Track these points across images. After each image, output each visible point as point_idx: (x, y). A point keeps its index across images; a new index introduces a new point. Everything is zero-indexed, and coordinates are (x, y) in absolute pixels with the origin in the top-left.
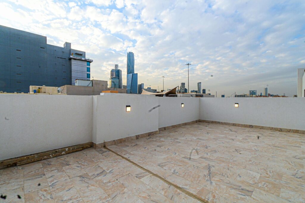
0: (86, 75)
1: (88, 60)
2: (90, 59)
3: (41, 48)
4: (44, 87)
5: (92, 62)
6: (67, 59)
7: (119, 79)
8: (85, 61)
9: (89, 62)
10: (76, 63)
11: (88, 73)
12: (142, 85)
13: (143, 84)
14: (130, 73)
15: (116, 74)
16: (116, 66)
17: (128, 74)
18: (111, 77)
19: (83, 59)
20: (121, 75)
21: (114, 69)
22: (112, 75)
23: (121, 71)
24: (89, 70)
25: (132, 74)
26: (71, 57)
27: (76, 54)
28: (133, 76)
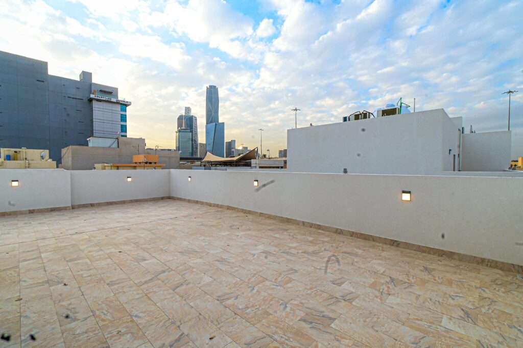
0: (120, 128)
1: (121, 101)
2: (126, 100)
3: (38, 80)
4: (24, 150)
5: (129, 105)
6: (86, 100)
7: (192, 132)
8: (118, 103)
9: (124, 105)
10: (101, 107)
11: (123, 123)
12: (233, 142)
13: (235, 141)
14: (212, 122)
15: (187, 123)
16: (188, 110)
17: (207, 123)
18: (178, 128)
19: (114, 100)
20: (196, 127)
21: (184, 114)
22: (180, 125)
23: (196, 118)
24: (124, 118)
25: (215, 124)
26: (92, 96)
27: (101, 91)
28: (217, 126)
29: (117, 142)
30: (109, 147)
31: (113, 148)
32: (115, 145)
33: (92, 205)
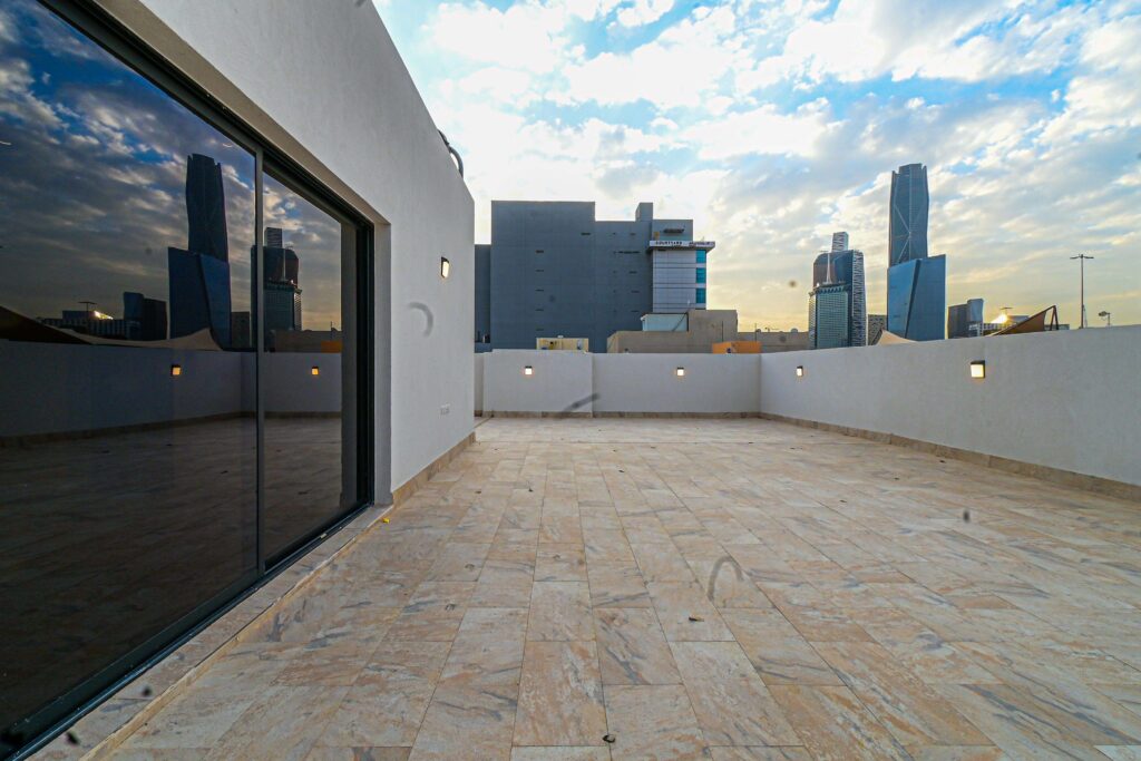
0: (695, 296)
1: (698, 243)
2: (707, 240)
3: (583, 234)
4: (560, 341)
5: (711, 248)
6: (643, 252)
7: (849, 290)
8: (692, 248)
9: (704, 249)
10: (666, 261)
11: (700, 286)
12: (974, 306)
13: (980, 302)
14: (906, 258)
15: (839, 271)
16: (840, 238)
17: (892, 263)
18: (815, 285)
19: (685, 244)
20: (861, 276)
21: (830, 251)
22: (819, 274)
23: (860, 254)
24: (701, 276)
25: (914, 261)
26: (652, 243)
27: (666, 231)
28: (923, 267)
29: (685, 319)
30: (673, 331)
31: (679, 332)
32: (682, 327)
33: (621, 415)
